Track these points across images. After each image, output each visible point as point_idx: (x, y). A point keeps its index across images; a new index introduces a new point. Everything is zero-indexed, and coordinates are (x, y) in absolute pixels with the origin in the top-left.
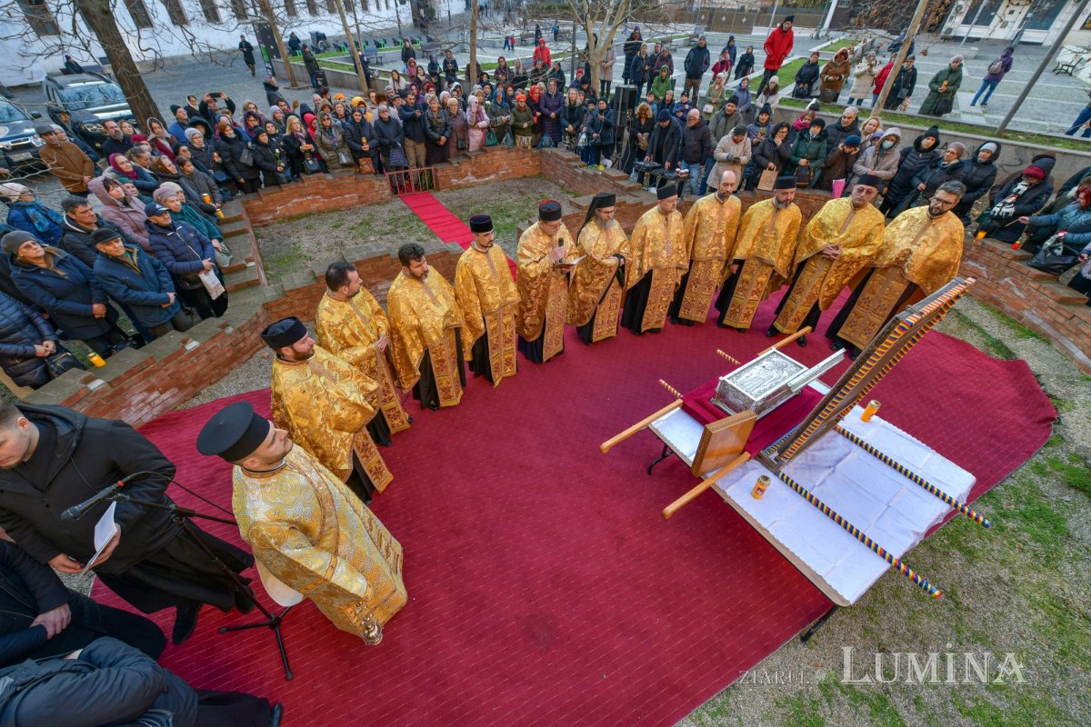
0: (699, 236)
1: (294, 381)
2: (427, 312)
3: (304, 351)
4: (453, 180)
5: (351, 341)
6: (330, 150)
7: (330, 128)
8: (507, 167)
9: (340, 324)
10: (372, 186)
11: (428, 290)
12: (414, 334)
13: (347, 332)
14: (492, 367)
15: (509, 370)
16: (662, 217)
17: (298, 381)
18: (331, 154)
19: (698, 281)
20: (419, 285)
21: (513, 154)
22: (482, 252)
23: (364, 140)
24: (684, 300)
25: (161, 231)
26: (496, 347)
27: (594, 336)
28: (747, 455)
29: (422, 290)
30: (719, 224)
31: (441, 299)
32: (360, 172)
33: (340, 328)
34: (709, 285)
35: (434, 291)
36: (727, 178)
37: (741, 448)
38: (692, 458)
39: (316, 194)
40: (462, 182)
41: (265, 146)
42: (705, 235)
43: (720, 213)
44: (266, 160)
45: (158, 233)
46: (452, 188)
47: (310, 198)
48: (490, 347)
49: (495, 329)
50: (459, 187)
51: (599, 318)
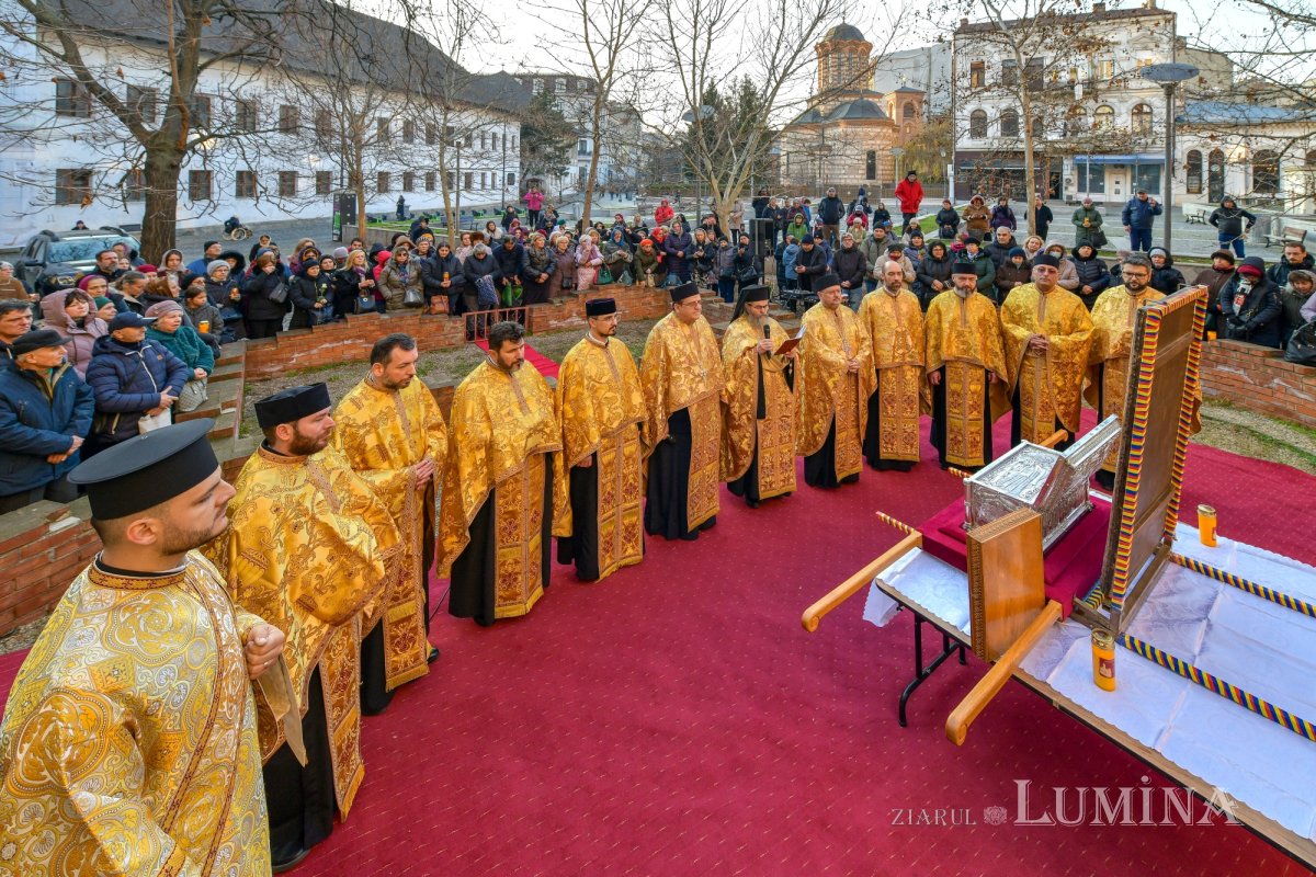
0: (879, 336)
1: (269, 487)
2: (507, 419)
3: (310, 435)
4: (551, 322)
5: (372, 458)
6: (396, 287)
7: (405, 263)
8: (623, 308)
9: (365, 425)
10: (440, 328)
11: (517, 389)
12: (481, 454)
13: (371, 441)
14: (601, 540)
15: (630, 551)
16: (830, 312)
17: (274, 490)
18: (396, 292)
19: (892, 400)
20: (505, 379)
21: (632, 293)
22: (599, 346)
23: (446, 275)
24: (881, 430)
25: (118, 348)
26: (610, 498)
27: (761, 489)
28: (1055, 607)
29: (507, 387)
30: (899, 321)
31: (533, 405)
32: (429, 313)
33: (362, 432)
34: (909, 401)
35: (525, 392)
36: (890, 268)
37: (1041, 595)
38: (967, 629)
39: (359, 337)
40: (563, 324)
41: (312, 279)
42: (886, 335)
43: (896, 308)
44: (304, 296)
45: (113, 353)
46: (549, 331)
47: (349, 342)
48: (600, 498)
49: (610, 463)
50: (558, 330)
51: (765, 459)
